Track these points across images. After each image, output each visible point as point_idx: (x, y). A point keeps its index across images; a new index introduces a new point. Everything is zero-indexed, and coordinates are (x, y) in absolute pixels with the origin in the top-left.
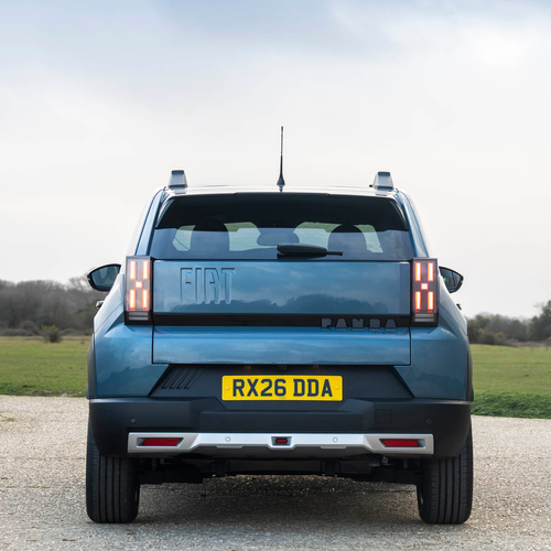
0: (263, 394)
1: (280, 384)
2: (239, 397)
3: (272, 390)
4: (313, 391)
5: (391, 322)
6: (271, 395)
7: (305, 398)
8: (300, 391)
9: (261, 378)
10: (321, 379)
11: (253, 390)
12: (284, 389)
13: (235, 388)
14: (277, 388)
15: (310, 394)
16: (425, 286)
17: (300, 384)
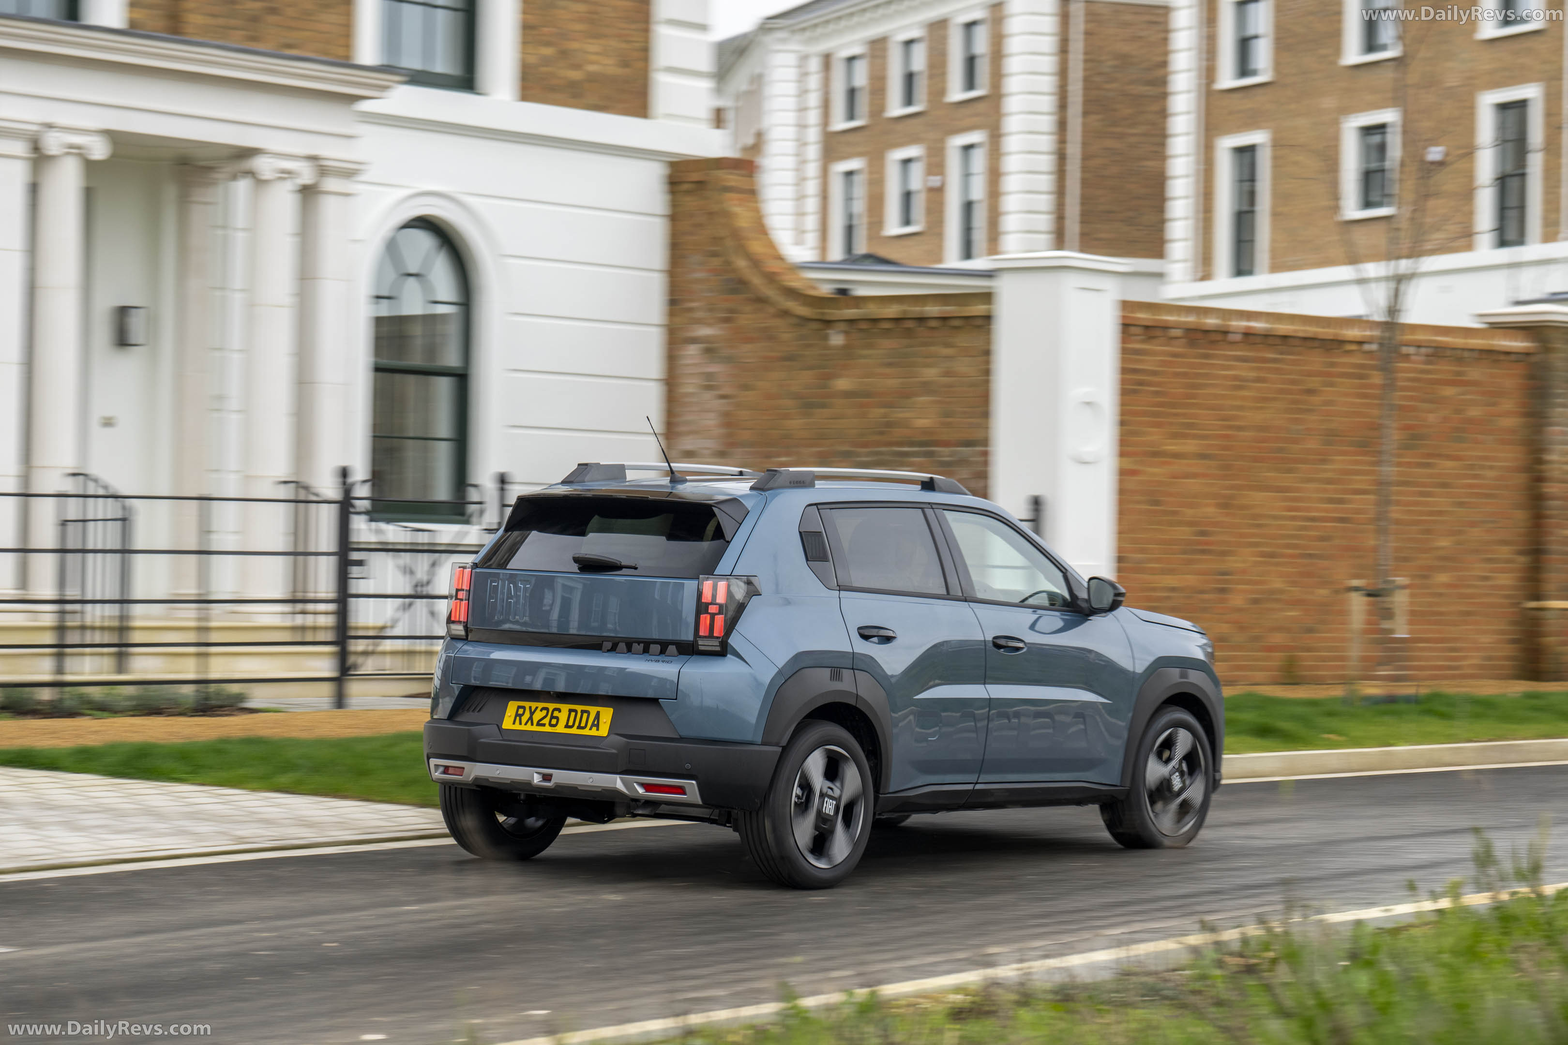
0: (538, 724)
1: (556, 714)
2: (517, 727)
3: (546, 721)
4: (583, 724)
5: (672, 649)
6: (544, 725)
7: (574, 731)
8: (570, 723)
9: (541, 705)
10: (593, 710)
11: (531, 719)
12: (557, 718)
13: (517, 715)
14: (552, 717)
15: (579, 727)
16: (713, 609)
17: (573, 714)
